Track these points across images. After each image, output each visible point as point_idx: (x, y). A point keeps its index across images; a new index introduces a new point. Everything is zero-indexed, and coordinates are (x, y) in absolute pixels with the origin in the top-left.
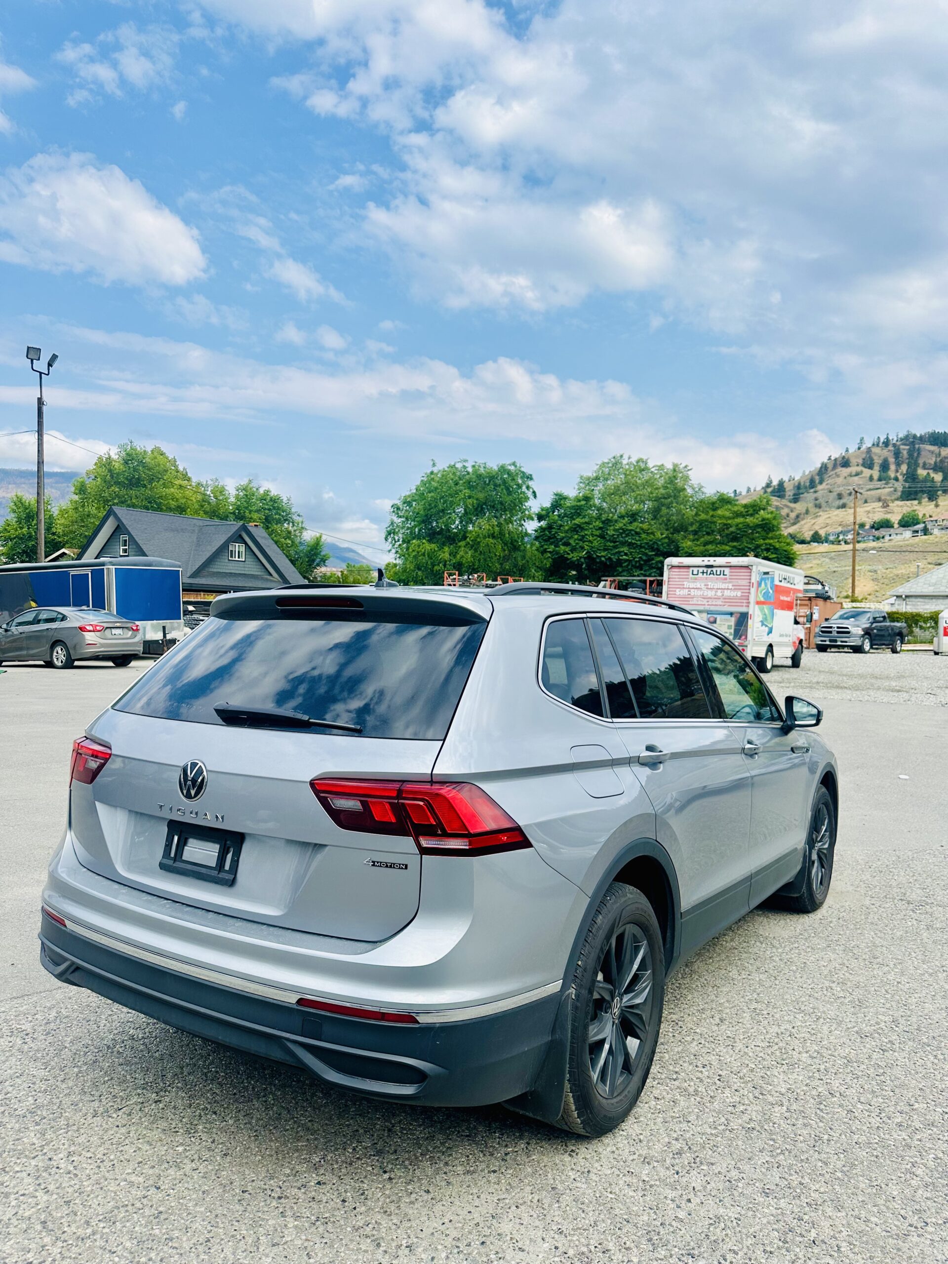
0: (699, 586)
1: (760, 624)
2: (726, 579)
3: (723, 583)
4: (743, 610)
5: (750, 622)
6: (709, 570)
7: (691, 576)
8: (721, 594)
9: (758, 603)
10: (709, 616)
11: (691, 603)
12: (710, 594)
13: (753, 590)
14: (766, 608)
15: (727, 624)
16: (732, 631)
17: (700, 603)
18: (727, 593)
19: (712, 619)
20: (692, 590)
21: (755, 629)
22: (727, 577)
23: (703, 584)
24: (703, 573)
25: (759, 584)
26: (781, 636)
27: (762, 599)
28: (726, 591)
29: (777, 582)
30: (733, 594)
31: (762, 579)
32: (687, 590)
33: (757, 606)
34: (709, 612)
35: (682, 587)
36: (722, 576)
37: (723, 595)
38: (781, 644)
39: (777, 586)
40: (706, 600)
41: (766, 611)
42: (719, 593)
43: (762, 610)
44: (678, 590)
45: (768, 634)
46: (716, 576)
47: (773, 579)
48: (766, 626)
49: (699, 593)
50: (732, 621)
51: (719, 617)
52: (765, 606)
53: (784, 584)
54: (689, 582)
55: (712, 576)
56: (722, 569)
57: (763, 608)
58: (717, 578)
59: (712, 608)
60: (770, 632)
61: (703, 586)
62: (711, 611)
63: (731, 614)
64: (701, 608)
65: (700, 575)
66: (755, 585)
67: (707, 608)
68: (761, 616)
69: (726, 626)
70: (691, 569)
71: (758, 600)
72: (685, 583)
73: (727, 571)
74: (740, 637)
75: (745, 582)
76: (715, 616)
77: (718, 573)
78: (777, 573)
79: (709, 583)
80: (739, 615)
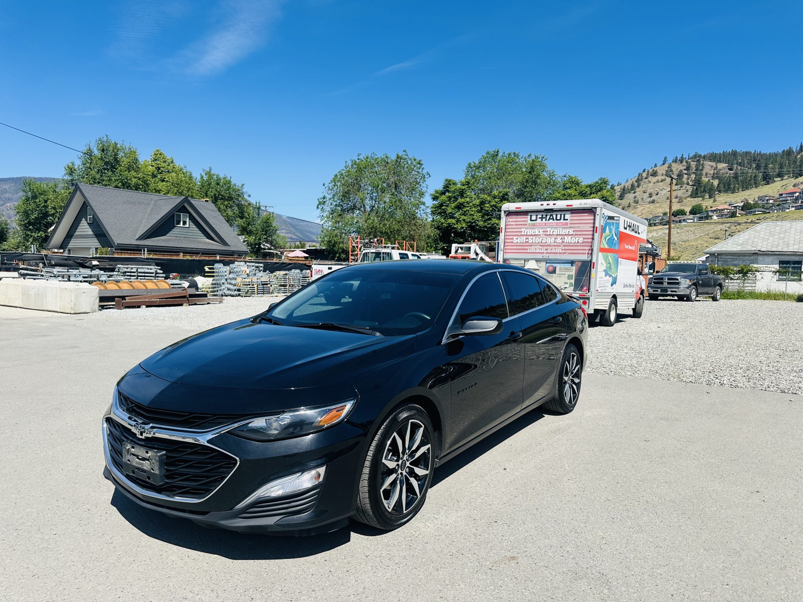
0: (537, 233)
1: (604, 273)
2: (567, 224)
3: (563, 228)
4: (585, 257)
5: (593, 271)
6: (549, 214)
7: (529, 221)
8: (561, 241)
9: (602, 250)
10: (548, 265)
11: (528, 251)
12: (550, 240)
13: (597, 236)
14: (610, 256)
15: (567, 273)
16: (573, 281)
17: (538, 251)
18: (567, 239)
19: (551, 269)
20: (530, 237)
21: (598, 279)
22: (568, 221)
23: (541, 231)
24: (542, 218)
25: (603, 230)
26: (625, 286)
27: (606, 246)
28: (566, 237)
29: (622, 229)
30: (574, 240)
31: (606, 224)
32: (525, 237)
33: (600, 254)
34: (547, 261)
35: (519, 234)
36: (562, 221)
37: (563, 242)
38: (624, 295)
39: (621, 232)
40: (545, 248)
41: (610, 259)
42: (559, 240)
43: (606, 259)
44: (515, 238)
45: (612, 285)
46: (555, 221)
47: (618, 224)
48: (610, 276)
49: (538, 240)
50: (573, 271)
51: (558, 266)
52: (609, 254)
53: (628, 231)
54: (526, 228)
55: (551, 221)
56: (563, 213)
57: (607, 257)
58: (557, 223)
59: (552, 257)
60: (614, 283)
61: (541, 233)
62: (550, 260)
63: (572, 263)
64: (540, 256)
65: (539, 220)
66: (599, 230)
67: (546, 256)
68: (605, 265)
69: (567, 276)
70: (530, 214)
71: (602, 247)
72: (523, 230)
73: (568, 216)
74: (582, 287)
75: (589, 227)
76: (555, 265)
77: (558, 218)
78: (622, 219)
79: (549, 230)
80: (580, 264)
